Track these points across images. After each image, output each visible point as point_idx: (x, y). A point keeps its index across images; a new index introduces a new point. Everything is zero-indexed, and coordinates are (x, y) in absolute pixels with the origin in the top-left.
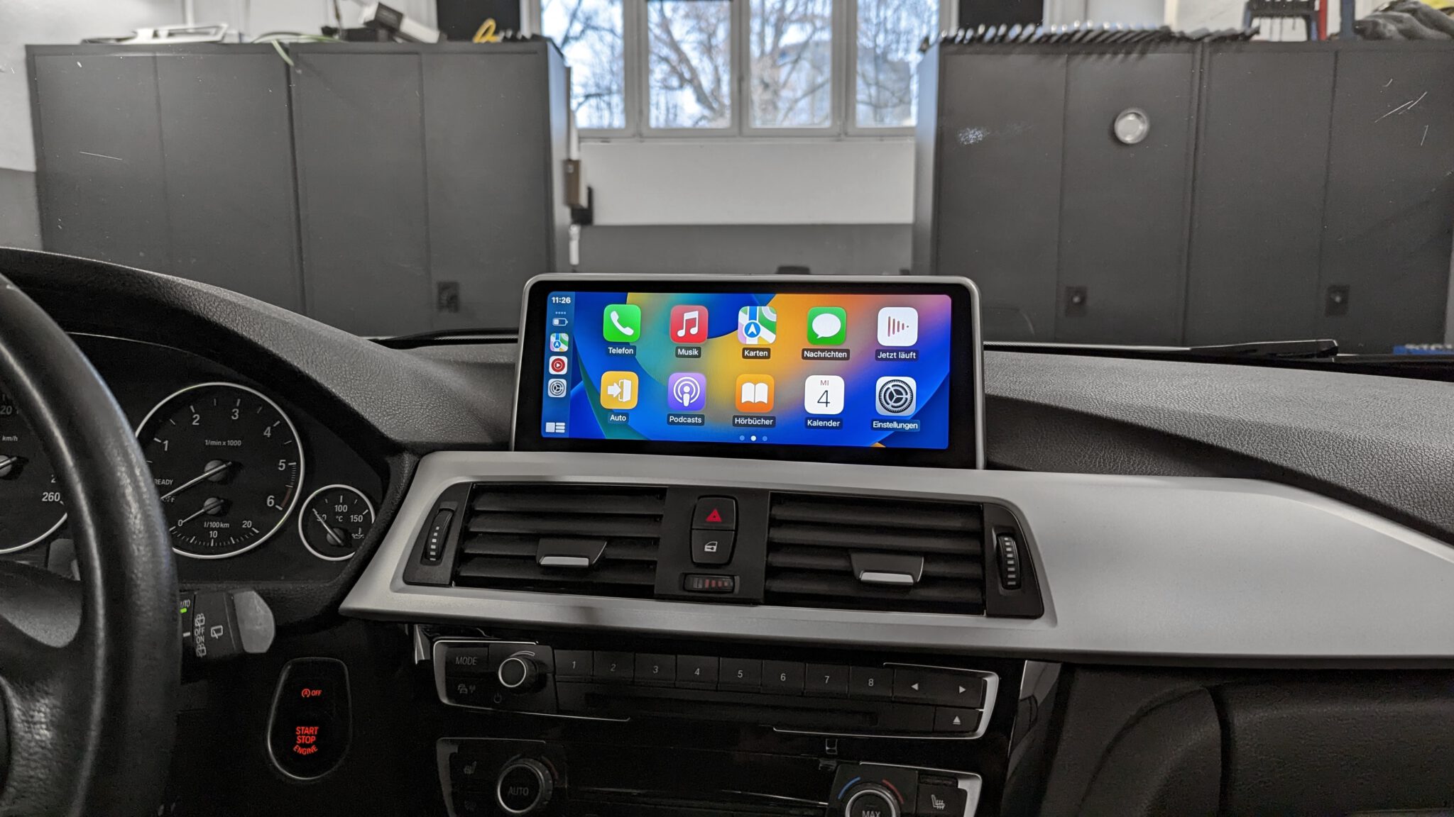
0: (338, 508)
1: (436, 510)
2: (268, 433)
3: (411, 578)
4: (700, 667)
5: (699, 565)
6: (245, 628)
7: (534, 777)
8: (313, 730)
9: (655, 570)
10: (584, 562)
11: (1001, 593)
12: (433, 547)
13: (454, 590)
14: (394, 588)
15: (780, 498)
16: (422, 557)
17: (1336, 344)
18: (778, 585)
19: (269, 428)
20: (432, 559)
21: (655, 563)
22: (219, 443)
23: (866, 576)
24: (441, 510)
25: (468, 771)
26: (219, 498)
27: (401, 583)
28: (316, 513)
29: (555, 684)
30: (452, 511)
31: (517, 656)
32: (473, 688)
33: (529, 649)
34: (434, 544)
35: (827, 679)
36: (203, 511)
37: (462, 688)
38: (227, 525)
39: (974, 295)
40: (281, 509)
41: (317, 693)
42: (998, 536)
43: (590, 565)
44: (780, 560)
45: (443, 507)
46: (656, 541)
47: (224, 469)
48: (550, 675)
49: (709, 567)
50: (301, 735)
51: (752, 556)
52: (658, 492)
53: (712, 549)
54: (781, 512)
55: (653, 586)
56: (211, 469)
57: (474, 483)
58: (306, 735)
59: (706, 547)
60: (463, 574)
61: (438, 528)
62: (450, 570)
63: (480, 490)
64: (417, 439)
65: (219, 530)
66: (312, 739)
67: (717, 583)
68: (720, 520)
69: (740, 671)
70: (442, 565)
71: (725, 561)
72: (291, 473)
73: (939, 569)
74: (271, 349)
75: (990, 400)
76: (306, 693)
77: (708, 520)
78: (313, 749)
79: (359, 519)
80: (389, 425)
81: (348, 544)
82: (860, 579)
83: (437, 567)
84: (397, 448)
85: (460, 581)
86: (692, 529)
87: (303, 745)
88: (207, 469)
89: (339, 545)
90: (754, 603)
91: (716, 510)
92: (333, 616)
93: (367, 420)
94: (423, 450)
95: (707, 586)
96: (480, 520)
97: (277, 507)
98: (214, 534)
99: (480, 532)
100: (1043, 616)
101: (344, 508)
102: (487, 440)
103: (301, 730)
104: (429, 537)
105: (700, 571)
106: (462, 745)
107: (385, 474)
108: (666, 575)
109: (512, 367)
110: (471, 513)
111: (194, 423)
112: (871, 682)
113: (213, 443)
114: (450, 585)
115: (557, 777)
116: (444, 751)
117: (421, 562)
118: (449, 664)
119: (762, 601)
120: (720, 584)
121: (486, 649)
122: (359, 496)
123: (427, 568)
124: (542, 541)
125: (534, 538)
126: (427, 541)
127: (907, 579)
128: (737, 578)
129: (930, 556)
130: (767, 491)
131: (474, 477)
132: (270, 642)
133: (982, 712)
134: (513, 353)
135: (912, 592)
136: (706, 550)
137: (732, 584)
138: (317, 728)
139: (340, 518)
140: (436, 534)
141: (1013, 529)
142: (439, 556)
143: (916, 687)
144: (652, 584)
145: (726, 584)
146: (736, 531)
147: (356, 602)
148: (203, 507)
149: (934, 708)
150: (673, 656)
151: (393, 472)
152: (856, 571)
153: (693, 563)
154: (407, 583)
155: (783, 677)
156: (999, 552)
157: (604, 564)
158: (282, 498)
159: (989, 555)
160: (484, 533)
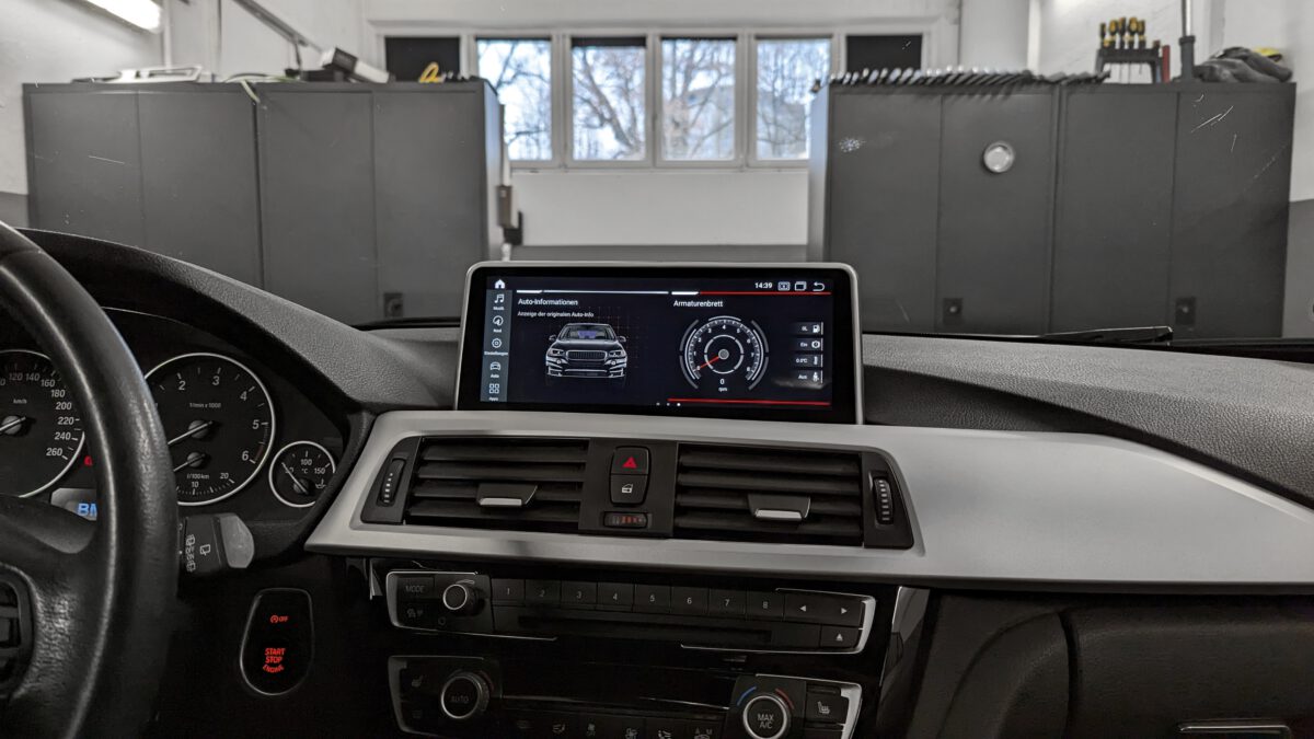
0: (304, 462)
1: (391, 459)
2: (244, 397)
3: (368, 517)
4: (616, 592)
5: (617, 505)
6: (230, 547)
7: (475, 689)
8: (281, 651)
9: (578, 509)
10: (518, 502)
11: (877, 527)
12: (387, 490)
13: (405, 527)
14: (353, 526)
15: (687, 448)
16: (377, 500)
17: (1171, 330)
18: (684, 522)
19: (245, 393)
20: (386, 501)
21: (578, 504)
22: (201, 405)
23: (761, 514)
24: (395, 460)
25: (416, 683)
26: (201, 453)
27: (359, 522)
28: (285, 465)
29: (492, 608)
30: (404, 460)
31: (460, 584)
32: (420, 612)
33: (468, 580)
34: (388, 488)
35: (726, 602)
36: (186, 464)
37: (411, 613)
38: (207, 477)
39: (853, 276)
40: (254, 462)
41: (284, 619)
42: (874, 479)
43: (523, 505)
44: (686, 501)
45: (396, 457)
46: (580, 485)
47: (206, 427)
48: (487, 600)
49: (628, 506)
50: (269, 655)
51: (661, 495)
52: (581, 444)
53: (628, 490)
54: (687, 460)
55: (577, 524)
56: (195, 428)
57: (422, 437)
58: (274, 655)
59: (623, 489)
60: (413, 514)
61: (391, 475)
62: (401, 511)
63: (429, 442)
64: (374, 400)
65: (199, 480)
66: (280, 659)
67: (632, 520)
68: (635, 467)
69: (652, 596)
70: (395, 505)
71: (641, 500)
72: (263, 434)
73: (823, 508)
75: (867, 370)
76: (275, 619)
77: (625, 466)
78: (281, 668)
79: (321, 471)
80: (351, 386)
81: (311, 493)
82: (755, 516)
83: (391, 508)
84: (356, 407)
85: (410, 520)
86: (610, 474)
87: (272, 665)
88: (192, 427)
89: (303, 494)
90: (666, 537)
91: (631, 458)
92: (299, 551)
93: (331, 381)
94: (379, 410)
95: (624, 522)
96: (427, 468)
97: (251, 460)
98: (195, 485)
99: (429, 479)
100: (913, 547)
101: (309, 462)
102: (435, 404)
103: (270, 651)
104: (384, 482)
105: (619, 509)
106: (410, 662)
107: (345, 431)
108: (588, 514)
109: (455, 344)
110: (420, 462)
111: (180, 389)
112: (765, 605)
113: (197, 405)
114: (401, 523)
115: (493, 688)
116: (395, 667)
117: (377, 503)
118: (400, 592)
119: (670, 535)
120: (635, 521)
121: (432, 578)
122: (322, 450)
123: (381, 508)
124: (482, 486)
125: (475, 483)
126: (382, 486)
127: (797, 516)
128: (650, 515)
129: (816, 497)
130: (674, 442)
131: (423, 432)
132: (250, 560)
133: (861, 631)
134: (459, 334)
135: (800, 527)
136: (623, 491)
137: (645, 521)
138: (283, 649)
139: (305, 471)
140: (389, 480)
141: (887, 474)
142: (393, 498)
143: (804, 608)
144: (576, 521)
145: (640, 521)
146: (649, 475)
147: (319, 538)
148: (186, 460)
149: (819, 627)
150: (595, 584)
151: (353, 428)
152: (752, 509)
153: (614, 503)
154: (364, 521)
155: (689, 601)
156: (875, 493)
157: (535, 504)
158: (256, 452)
159: (866, 496)
160: (432, 479)
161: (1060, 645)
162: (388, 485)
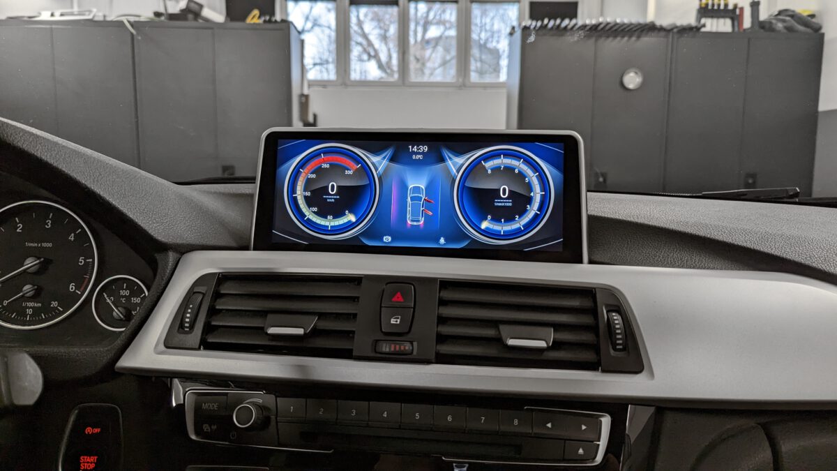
0: (122, 293)
1: (191, 293)
2: (72, 237)
3: (170, 343)
4: (386, 411)
5: (387, 334)
6: (16, 385)
8: (93, 459)
9: (353, 337)
10: (300, 331)
11: (612, 354)
12: (187, 320)
13: (202, 352)
14: (157, 352)
15: (446, 284)
16: (179, 328)
17: (798, 190)
18: (446, 349)
19: (73, 234)
20: (186, 329)
21: (353, 332)
22: (36, 245)
23: (511, 342)
24: (195, 293)
26: (34, 286)
27: (162, 347)
28: (106, 296)
29: (277, 425)
30: (203, 293)
31: (247, 403)
32: (214, 427)
33: (259, 397)
34: (188, 318)
35: (482, 420)
36: (21, 294)
37: (206, 427)
38: (40, 305)
39: (580, 141)
40: (80, 293)
41: (97, 430)
42: (607, 312)
43: (305, 333)
44: (446, 330)
45: (195, 290)
46: (355, 315)
47: (39, 263)
48: (273, 417)
49: (395, 335)
50: (84, 462)
51: (427, 326)
52: (356, 280)
53: (397, 321)
54: (447, 295)
55: (352, 350)
56: (30, 263)
57: (219, 273)
58: (88, 462)
59: (392, 320)
60: (209, 340)
61: (191, 306)
62: (199, 338)
63: (225, 278)
64: (179, 241)
65: (32, 308)
66: (92, 466)
67: (400, 348)
68: (402, 300)
69: (417, 414)
70: (193, 333)
71: (407, 330)
72: (88, 268)
73: (566, 336)
74: (64, 169)
75: (592, 219)
76: (89, 430)
77: (393, 300)
79: (137, 300)
80: (158, 229)
81: (127, 319)
82: (507, 345)
83: (190, 335)
84: (163, 248)
85: (206, 345)
86: (381, 307)
88: (25, 263)
89: (121, 320)
90: (427, 362)
91: (399, 293)
92: (110, 371)
93: (140, 226)
94: (184, 250)
95: (392, 349)
96: (223, 300)
97: (77, 291)
98: (29, 311)
99: (224, 309)
100: (643, 372)
101: (127, 293)
102: (233, 244)
103: (84, 459)
104: (185, 312)
105: (387, 338)
107: (153, 265)
108: (361, 343)
109: (252, 196)
110: (217, 295)
111: (18, 231)
112: (516, 422)
113: (31, 244)
114: (199, 349)
117: (178, 331)
118: (198, 409)
119: (433, 361)
120: (402, 348)
121: (226, 397)
122: (137, 283)
123: (182, 336)
124: (270, 317)
125: (263, 314)
126: (183, 316)
127: (542, 344)
128: (415, 344)
129: (557, 327)
130: (436, 279)
131: (220, 268)
132: (37, 395)
133: (599, 445)
134: (254, 189)
135: (545, 353)
136: (392, 322)
137: (411, 348)
138: (96, 457)
139: (123, 300)
140: (189, 311)
141: (619, 307)
142: (192, 327)
143: (549, 425)
144: (351, 348)
145: (407, 348)
146: (414, 308)
147: (128, 361)
148: (21, 291)
149: (563, 441)
150: (367, 403)
151: (160, 266)
152: (504, 338)
153: (382, 332)
154: (167, 347)
155: (450, 418)
156: (610, 324)
157: (316, 332)
158: (81, 284)
159: (602, 327)
160: (227, 310)
161: (767, 454)
162: (188, 315)
